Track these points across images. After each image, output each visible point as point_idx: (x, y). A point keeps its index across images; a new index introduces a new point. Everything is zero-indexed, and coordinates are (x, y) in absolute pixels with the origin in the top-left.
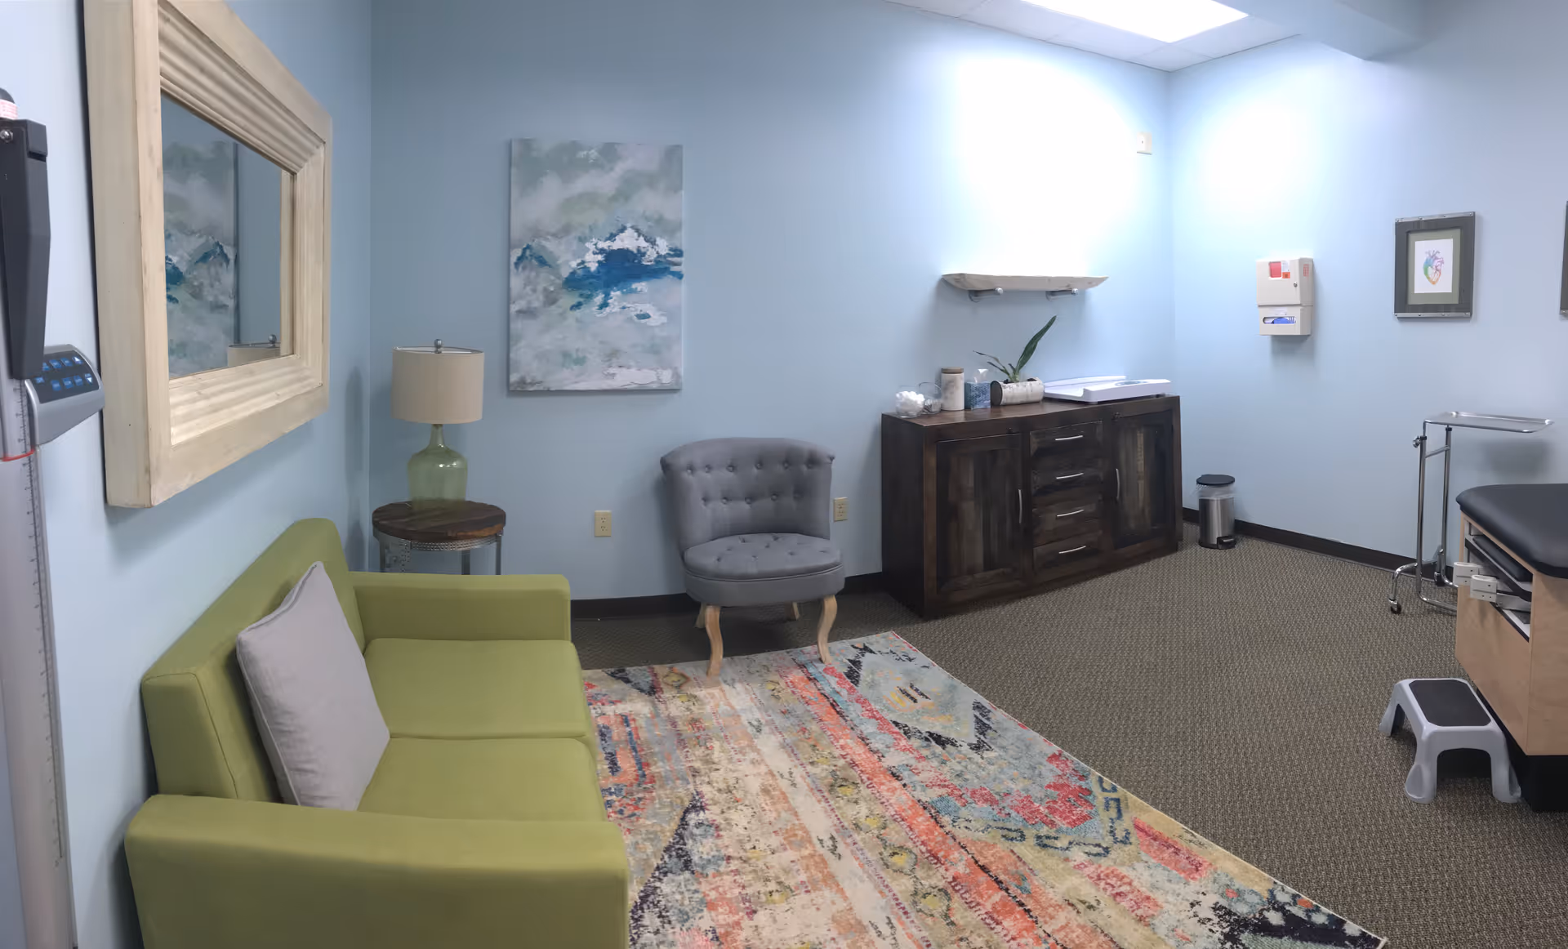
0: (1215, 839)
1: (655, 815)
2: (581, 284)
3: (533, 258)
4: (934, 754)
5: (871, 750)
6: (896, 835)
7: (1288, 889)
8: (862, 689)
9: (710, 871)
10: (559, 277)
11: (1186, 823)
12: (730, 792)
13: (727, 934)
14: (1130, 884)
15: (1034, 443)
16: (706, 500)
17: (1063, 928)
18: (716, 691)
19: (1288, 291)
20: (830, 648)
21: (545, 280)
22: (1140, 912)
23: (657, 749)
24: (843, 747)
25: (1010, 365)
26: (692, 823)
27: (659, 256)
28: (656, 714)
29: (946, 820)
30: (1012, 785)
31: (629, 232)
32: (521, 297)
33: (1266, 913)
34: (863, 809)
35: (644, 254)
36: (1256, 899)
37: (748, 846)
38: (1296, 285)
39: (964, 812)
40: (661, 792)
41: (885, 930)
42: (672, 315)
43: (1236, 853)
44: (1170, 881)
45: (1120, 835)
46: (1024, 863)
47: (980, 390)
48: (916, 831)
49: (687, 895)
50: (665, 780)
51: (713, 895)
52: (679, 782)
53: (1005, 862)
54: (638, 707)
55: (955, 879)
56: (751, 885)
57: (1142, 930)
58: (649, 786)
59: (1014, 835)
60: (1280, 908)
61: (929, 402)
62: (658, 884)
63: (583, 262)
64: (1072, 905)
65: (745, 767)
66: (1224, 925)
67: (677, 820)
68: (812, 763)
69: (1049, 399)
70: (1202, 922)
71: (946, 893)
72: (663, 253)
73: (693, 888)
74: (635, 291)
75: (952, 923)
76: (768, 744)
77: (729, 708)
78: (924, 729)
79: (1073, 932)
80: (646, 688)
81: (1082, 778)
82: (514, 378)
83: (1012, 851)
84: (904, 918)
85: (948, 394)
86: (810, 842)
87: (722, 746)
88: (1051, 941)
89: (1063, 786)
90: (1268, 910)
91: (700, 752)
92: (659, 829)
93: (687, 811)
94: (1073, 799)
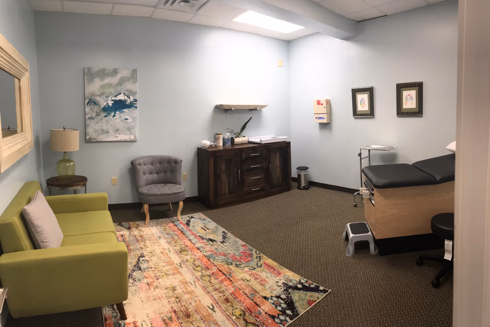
0: (287, 268)
1: (131, 258)
2: (107, 110)
3: (92, 102)
4: (210, 244)
5: (192, 243)
6: (198, 263)
7: (305, 279)
8: (190, 227)
9: (146, 270)
10: (100, 108)
11: (279, 264)
12: (152, 253)
13: (151, 283)
14: (260, 276)
15: (244, 156)
16: (144, 174)
17: (239, 285)
18: (147, 229)
19: (323, 109)
20: (181, 217)
21: (96, 109)
22: (262, 283)
23: (131, 243)
24: (184, 242)
25: (237, 132)
26: (141, 260)
27: (131, 101)
28: (130, 234)
29: (212, 260)
30: (230, 252)
31: (122, 95)
32: (89, 114)
33: (297, 285)
34: (189, 257)
35: (127, 101)
36: (295, 282)
37: (157, 265)
38: (325, 107)
39: (217, 258)
40: (133, 253)
41: (193, 283)
42: (134, 119)
43: (292, 271)
44: (271, 276)
45: (259, 265)
46: (231, 270)
47: (228, 139)
48: (203, 262)
49: (140, 276)
50: (134, 250)
51: (147, 276)
52: (137, 251)
53: (226, 270)
54: (126, 232)
55: (213, 273)
56: (157, 273)
57: (261, 287)
58: (129, 251)
59: (230, 263)
60: (302, 284)
61: (211, 144)
62: (132, 273)
63: (107, 103)
64: (243, 280)
65: (156, 247)
66: (285, 287)
67: (137, 259)
68: (175, 246)
69: (250, 143)
70: (279, 286)
71: (210, 276)
72: (132, 101)
73: (141, 274)
74: (124, 112)
75: (211, 283)
76: (163, 242)
77: (151, 233)
78: (207, 238)
79: (242, 286)
80: (127, 228)
81: (251, 251)
82: (87, 137)
83: (228, 267)
84: (198, 281)
85: (218, 141)
86: (174, 264)
87: (149, 242)
88: (236, 287)
89: (245, 252)
90: (298, 284)
91: (143, 243)
92: (132, 261)
93: (140, 257)
94: (247, 256)
